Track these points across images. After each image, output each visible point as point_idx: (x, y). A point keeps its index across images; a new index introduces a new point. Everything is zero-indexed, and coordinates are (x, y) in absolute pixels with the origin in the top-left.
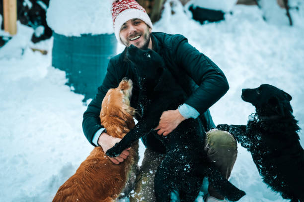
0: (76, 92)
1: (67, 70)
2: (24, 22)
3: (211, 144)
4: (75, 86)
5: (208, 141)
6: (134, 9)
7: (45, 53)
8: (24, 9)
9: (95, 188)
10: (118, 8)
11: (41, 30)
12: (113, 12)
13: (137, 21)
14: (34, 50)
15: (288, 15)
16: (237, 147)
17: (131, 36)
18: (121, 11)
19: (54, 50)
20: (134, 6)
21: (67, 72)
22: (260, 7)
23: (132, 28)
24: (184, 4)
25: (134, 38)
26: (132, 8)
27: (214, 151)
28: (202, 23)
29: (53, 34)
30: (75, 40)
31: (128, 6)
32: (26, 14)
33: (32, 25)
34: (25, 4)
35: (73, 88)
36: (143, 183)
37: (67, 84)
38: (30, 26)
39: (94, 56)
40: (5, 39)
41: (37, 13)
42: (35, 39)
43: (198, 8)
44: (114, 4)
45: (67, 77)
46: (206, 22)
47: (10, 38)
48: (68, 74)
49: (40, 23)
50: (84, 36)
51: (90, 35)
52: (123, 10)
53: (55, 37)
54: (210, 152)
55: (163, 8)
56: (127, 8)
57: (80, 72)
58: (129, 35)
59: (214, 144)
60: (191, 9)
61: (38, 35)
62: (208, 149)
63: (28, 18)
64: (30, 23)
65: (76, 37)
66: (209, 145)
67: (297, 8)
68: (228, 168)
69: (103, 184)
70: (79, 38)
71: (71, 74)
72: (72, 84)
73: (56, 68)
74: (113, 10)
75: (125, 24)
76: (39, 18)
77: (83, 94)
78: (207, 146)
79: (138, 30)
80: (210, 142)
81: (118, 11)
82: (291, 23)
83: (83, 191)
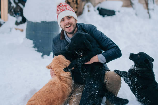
0: (38, 51)
1: (34, 40)
2: (12, 15)
3: (108, 79)
4: (38, 48)
5: (106, 77)
6: (68, 10)
7: (22, 31)
8: (11, 8)
9: (47, 102)
10: (60, 10)
11: (20, 19)
12: (57, 11)
13: (69, 17)
14: (16, 29)
15: (148, 13)
16: (121, 81)
17: (66, 25)
18: (61, 12)
19: (27, 29)
20: (68, 9)
21: (33, 41)
22: (134, 9)
23: (67, 21)
24: (94, 7)
25: (68, 26)
26: (67, 10)
27: (109, 83)
28: (104, 16)
29: (27, 21)
30: (38, 24)
31: (65, 9)
32: (12, 10)
33: (16, 16)
34: (12, 5)
35: (36, 49)
36: (73, 100)
37: (33, 47)
38: (14, 17)
39: (48, 33)
40: (2, 23)
41: (18, 10)
42: (17, 24)
43: (102, 9)
44: (58, 6)
45: (33, 43)
46: (106, 16)
47: (4, 23)
48: (34, 42)
49: (20, 15)
50: (43, 22)
51: (46, 22)
52: (62, 11)
53: (27, 23)
54: (107, 83)
55: (84, 8)
56: (64, 10)
57: (40, 41)
58: (65, 25)
59: (109, 79)
60: (98, 9)
61: (19, 21)
62: (106, 82)
63: (14, 12)
64: (14, 15)
65: (38, 23)
66: (107, 80)
67: (153, 10)
68: (116, 92)
69: (52, 100)
70: (40, 23)
71: (35, 42)
72: (36, 47)
73: (28, 38)
74: (57, 10)
75: (63, 18)
76: (19, 13)
77: (41, 52)
78: (105, 80)
79: (70, 22)
80: (107, 78)
81: (59, 11)
82: (150, 17)
83: (41, 103)
